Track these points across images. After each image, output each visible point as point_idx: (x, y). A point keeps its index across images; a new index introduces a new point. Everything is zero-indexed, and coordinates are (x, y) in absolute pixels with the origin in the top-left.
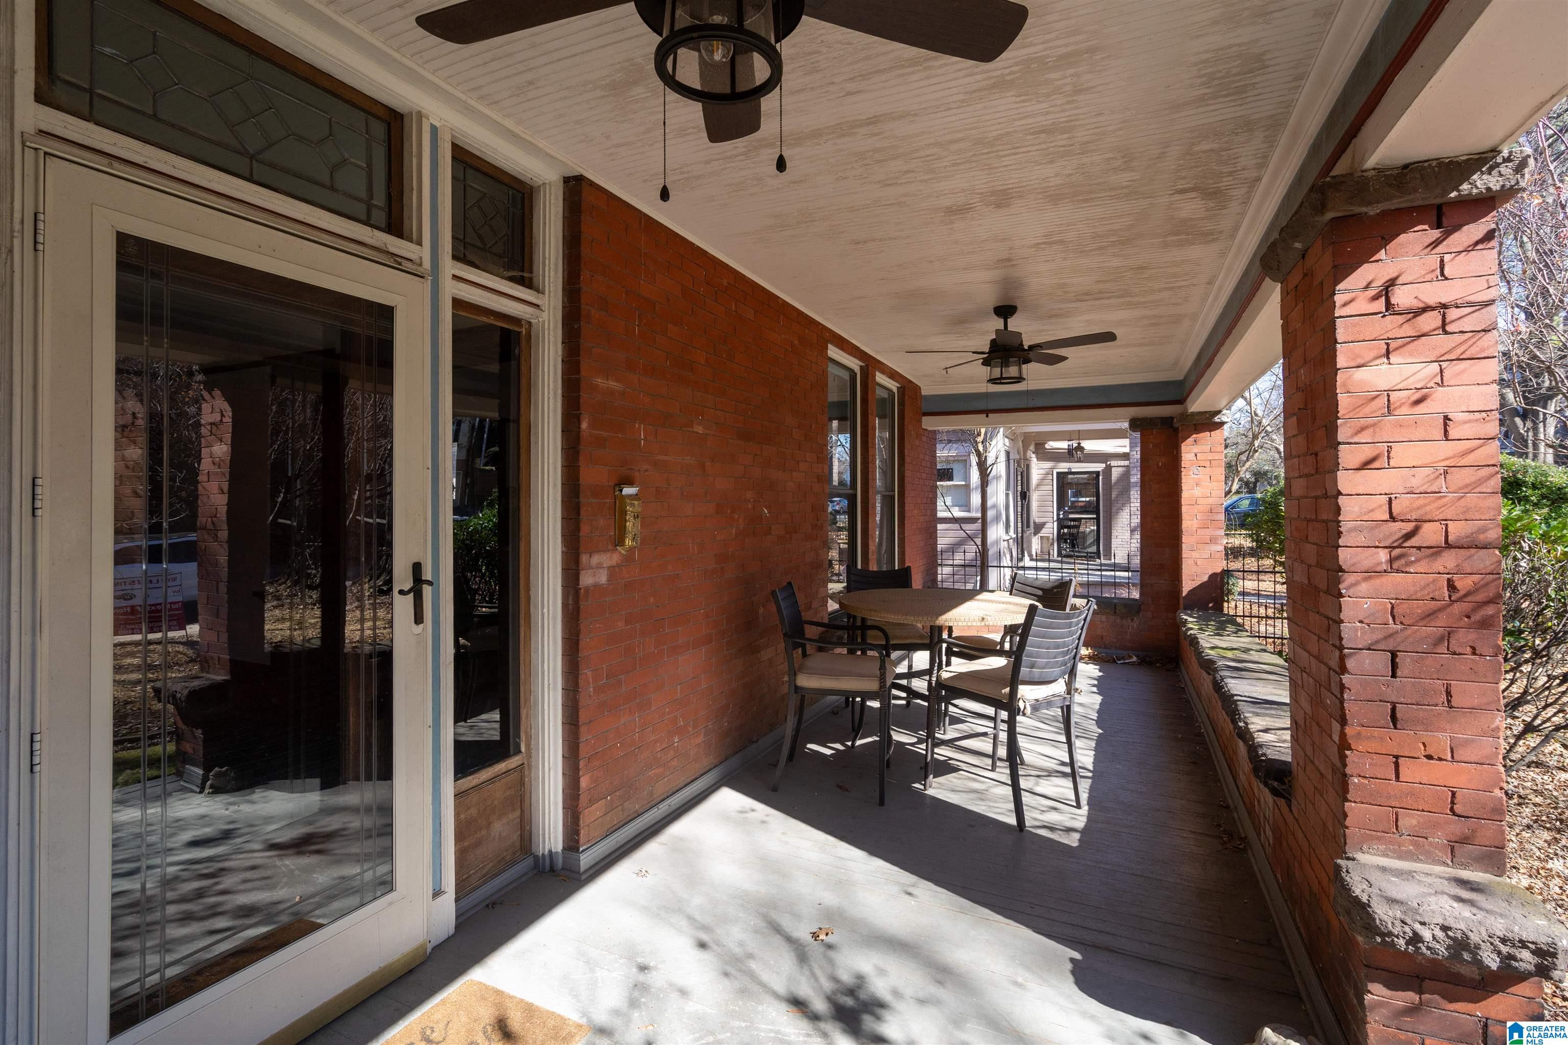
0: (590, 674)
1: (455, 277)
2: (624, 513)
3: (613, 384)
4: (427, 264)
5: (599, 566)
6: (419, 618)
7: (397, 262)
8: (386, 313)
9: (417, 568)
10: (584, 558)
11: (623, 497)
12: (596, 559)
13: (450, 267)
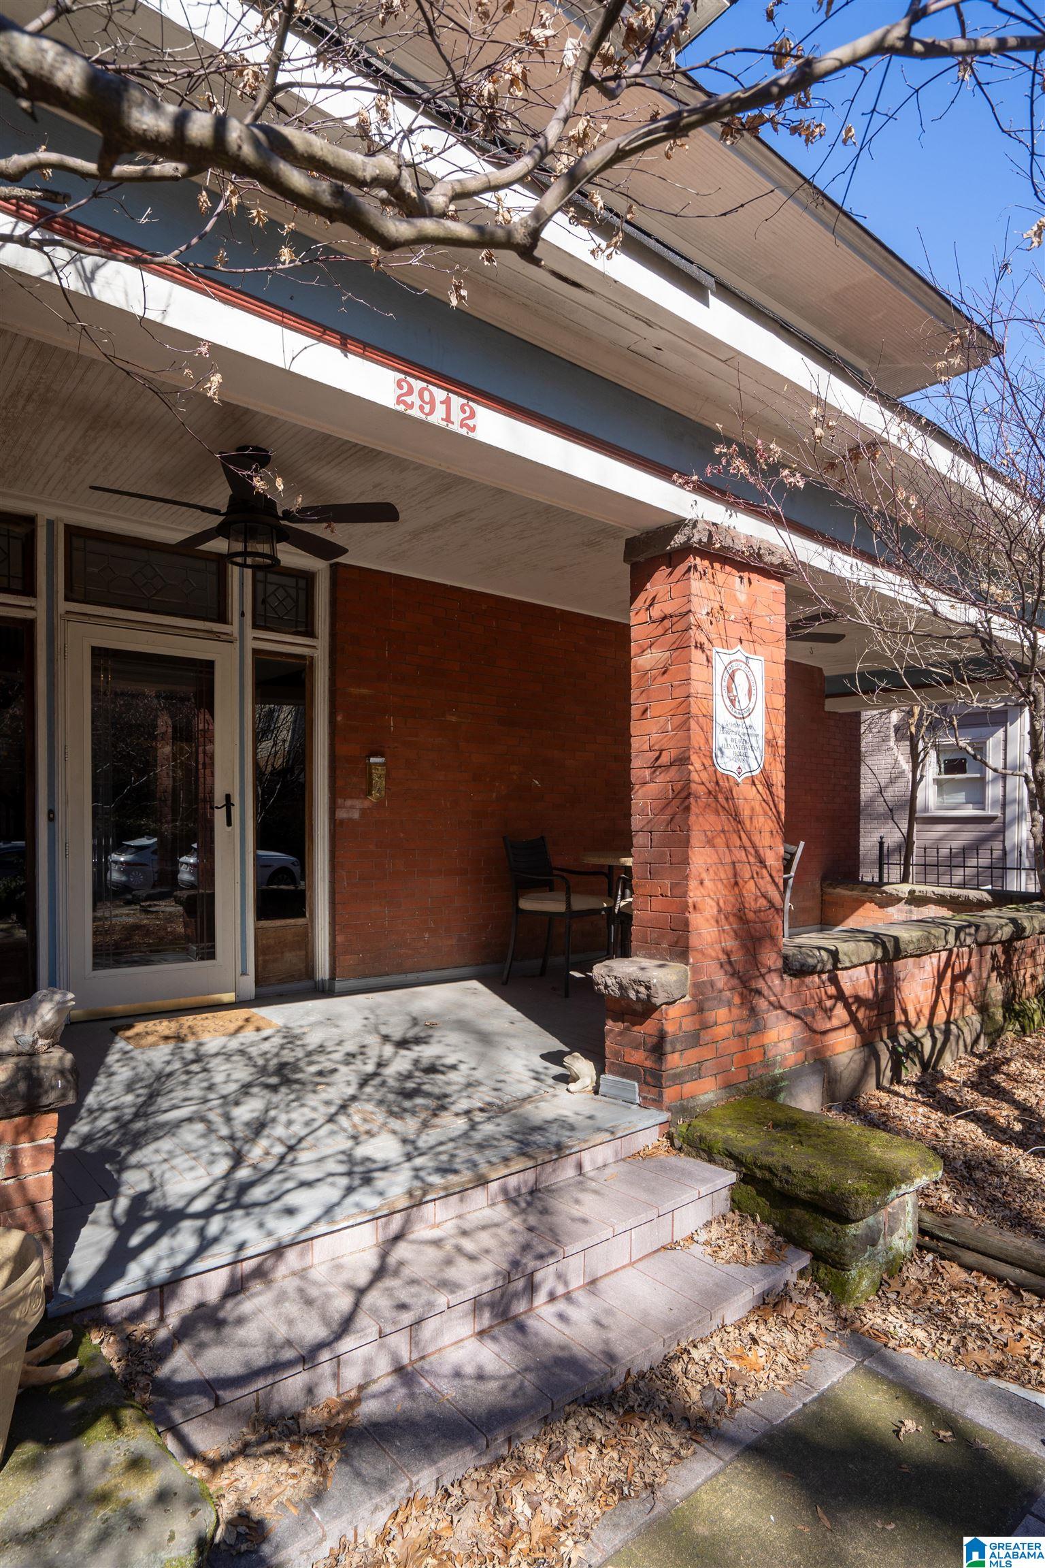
0: (344, 873)
1: (255, 638)
2: (371, 774)
3: (365, 691)
4: (236, 634)
5: (352, 807)
6: (229, 823)
7: (217, 637)
8: (210, 665)
9: (228, 797)
10: (340, 801)
11: (370, 765)
12: (349, 803)
13: (250, 633)
